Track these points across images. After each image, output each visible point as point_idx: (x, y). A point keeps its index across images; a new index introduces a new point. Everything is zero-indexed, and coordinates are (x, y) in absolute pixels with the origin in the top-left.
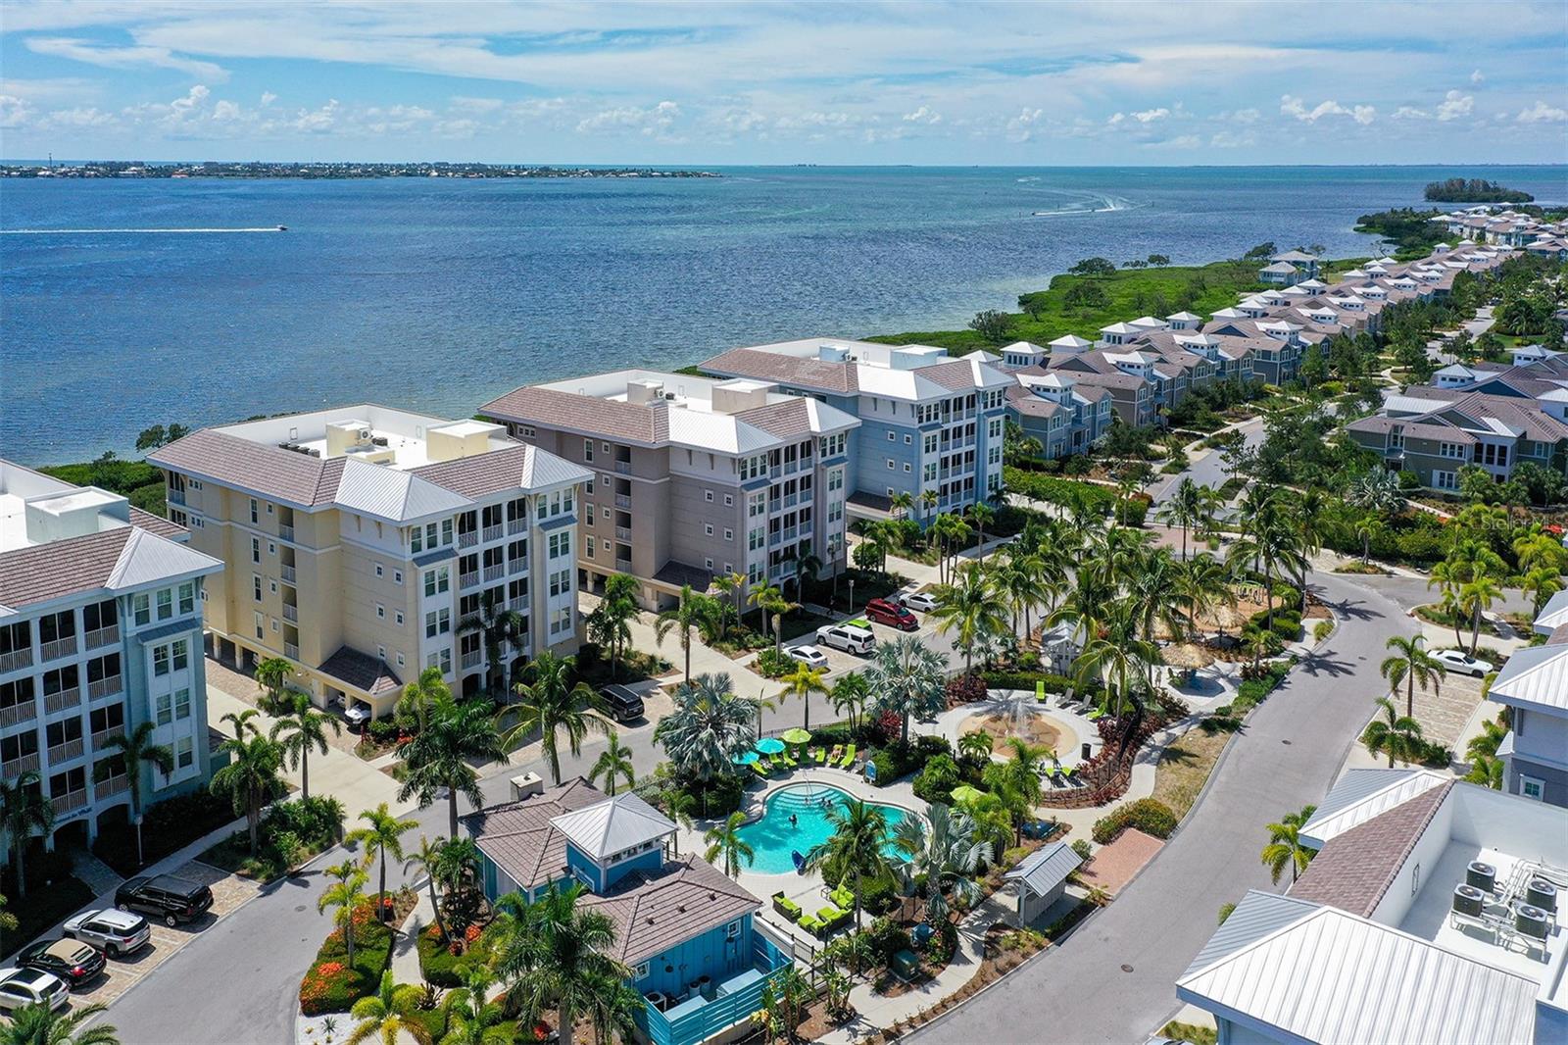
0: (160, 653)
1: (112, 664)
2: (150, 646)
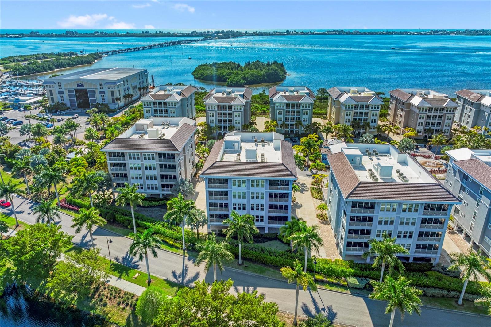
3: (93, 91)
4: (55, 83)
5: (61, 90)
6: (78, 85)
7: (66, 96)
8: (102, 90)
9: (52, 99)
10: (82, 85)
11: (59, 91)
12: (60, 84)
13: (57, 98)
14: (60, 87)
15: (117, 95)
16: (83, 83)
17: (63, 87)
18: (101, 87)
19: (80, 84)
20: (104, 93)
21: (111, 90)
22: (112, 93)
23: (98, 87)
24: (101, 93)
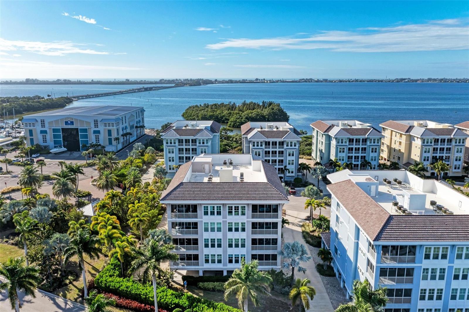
0: (373, 149)
1: (365, 149)
2: (371, 147)
3: (85, 130)
4: (37, 121)
5: (43, 129)
6: (66, 123)
7: (49, 136)
8: (96, 129)
9: (32, 140)
10: (72, 123)
11: (41, 131)
12: (43, 122)
13: (39, 139)
14: (43, 125)
15: (114, 135)
16: (74, 121)
17: (47, 125)
18: (96, 125)
19: (69, 122)
20: (99, 132)
21: (108, 128)
22: (110, 132)
23: (92, 125)
24: (95, 132)
